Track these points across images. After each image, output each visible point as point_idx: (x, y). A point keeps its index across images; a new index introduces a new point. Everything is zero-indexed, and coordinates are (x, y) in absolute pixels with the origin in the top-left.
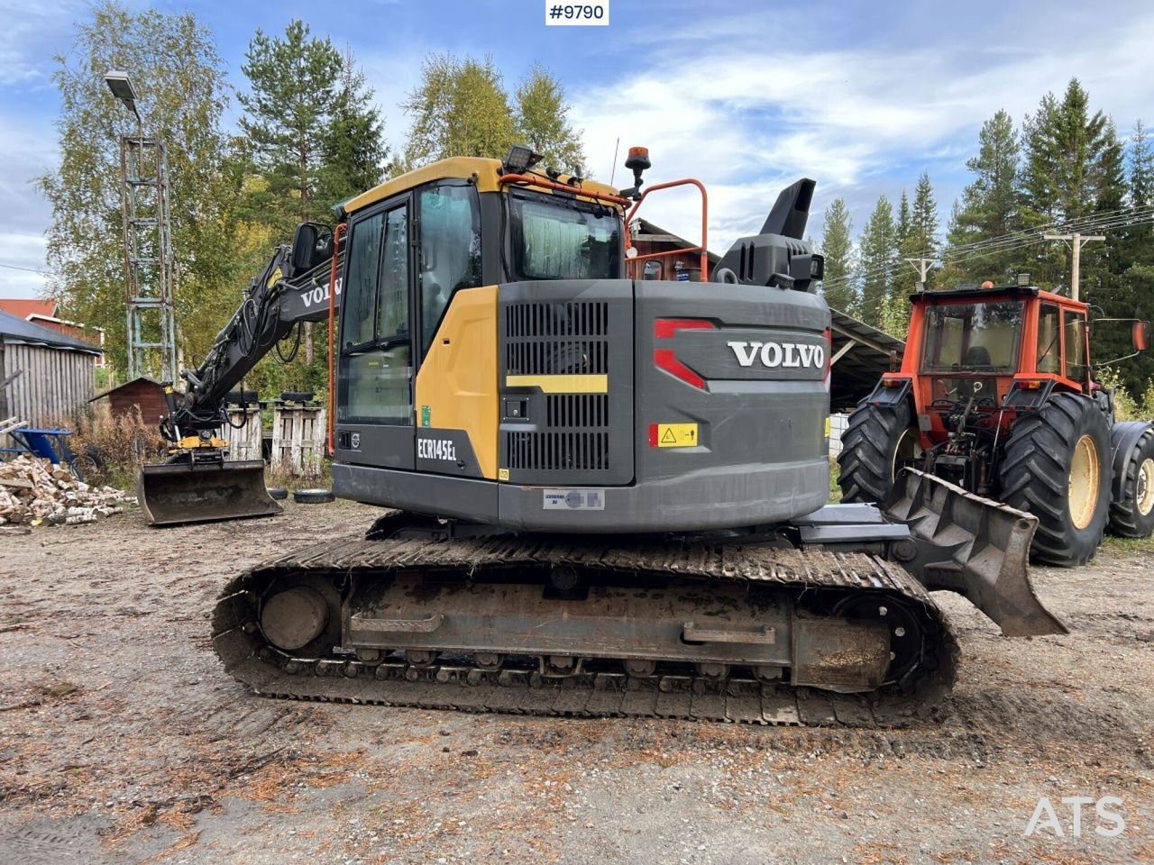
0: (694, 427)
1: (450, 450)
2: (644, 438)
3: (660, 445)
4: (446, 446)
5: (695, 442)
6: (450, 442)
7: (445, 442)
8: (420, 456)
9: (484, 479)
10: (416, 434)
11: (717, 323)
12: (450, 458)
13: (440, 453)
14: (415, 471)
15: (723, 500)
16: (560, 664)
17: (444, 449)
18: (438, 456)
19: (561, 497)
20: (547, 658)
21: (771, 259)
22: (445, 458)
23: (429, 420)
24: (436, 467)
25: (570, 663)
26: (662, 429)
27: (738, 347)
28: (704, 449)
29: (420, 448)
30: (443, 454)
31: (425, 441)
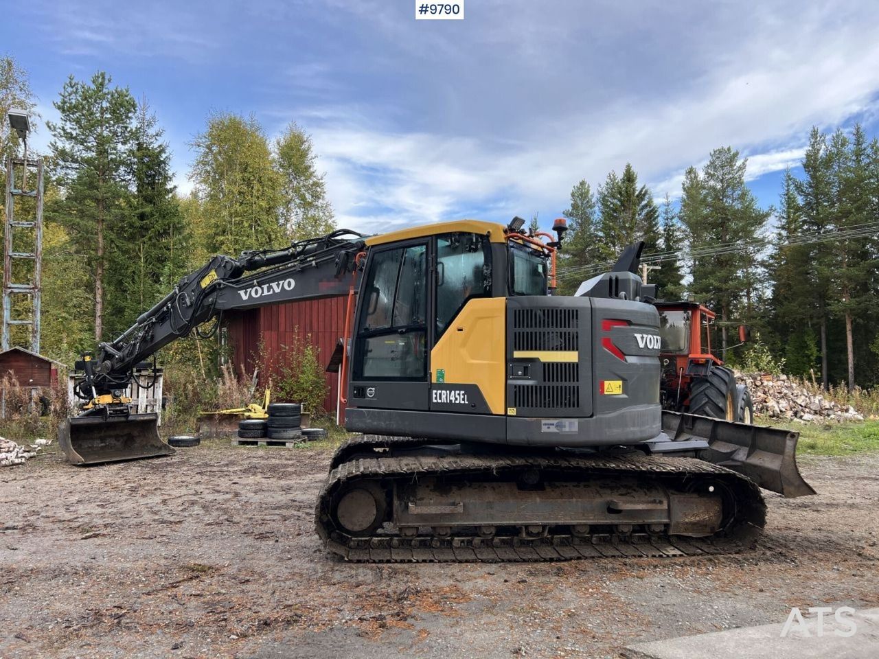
0: (620, 383)
1: (462, 397)
2: (598, 390)
3: (606, 393)
4: (459, 394)
5: (621, 392)
6: (462, 392)
7: (457, 392)
8: (434, 401)
9: (492, 414)
10: (432, 387)
11: (629, 323)
12: (462, 402)
13: (453, 399)
14: (429, 411)
15: (634, 426)
16: (535, 531)
17: (457, 396)
18: (451, 401)
19: (553, 424)
20: (527, 527)
21: (630, 286)
22: (457, 402)
23: (443, 378)
24: (449, 408)
25: (541, 530)
26: (607, 383)
27: (638, 336)
28: (625, 396)
29: (434, 396)
30: (456, 399)
31: (439, 392)
